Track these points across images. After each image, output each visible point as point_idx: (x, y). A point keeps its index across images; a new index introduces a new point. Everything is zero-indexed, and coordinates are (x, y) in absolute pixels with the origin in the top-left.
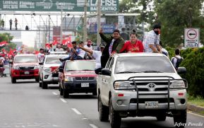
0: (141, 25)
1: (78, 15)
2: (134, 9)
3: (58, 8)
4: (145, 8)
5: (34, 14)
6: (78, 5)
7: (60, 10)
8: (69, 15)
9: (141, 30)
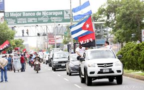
0: (105, 29)
1: (65, 24)
2: (101, 19)
3: (52, 21)
4: (108, 18)
5: (37, 26)
6: (65, 18)
7: (53, 22)
8: (59, 25)
9: (106, 33)
